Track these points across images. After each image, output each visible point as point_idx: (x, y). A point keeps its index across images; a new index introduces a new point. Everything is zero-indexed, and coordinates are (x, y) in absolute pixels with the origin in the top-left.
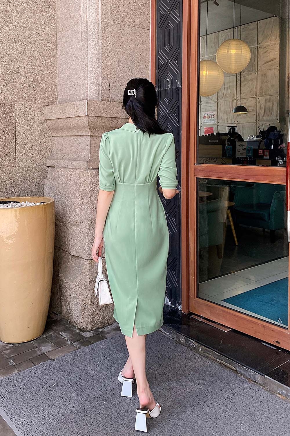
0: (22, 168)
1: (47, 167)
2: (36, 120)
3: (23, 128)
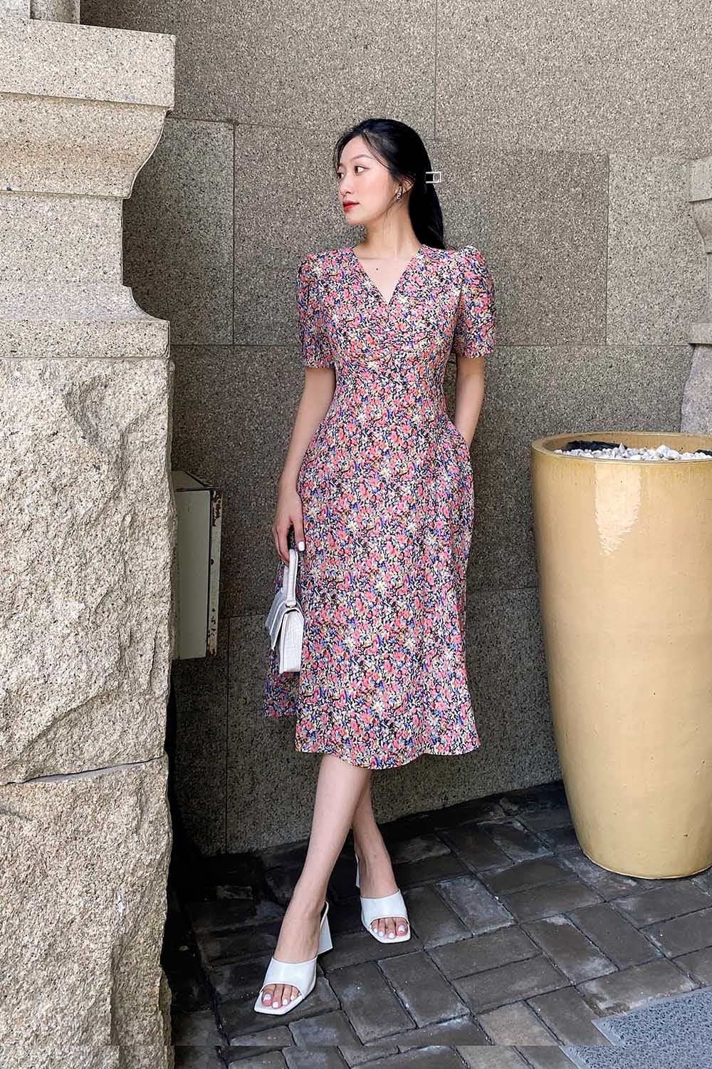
0: (621, 346)
1: (689, 348)
2: (663, 204)
3: (629, 227)
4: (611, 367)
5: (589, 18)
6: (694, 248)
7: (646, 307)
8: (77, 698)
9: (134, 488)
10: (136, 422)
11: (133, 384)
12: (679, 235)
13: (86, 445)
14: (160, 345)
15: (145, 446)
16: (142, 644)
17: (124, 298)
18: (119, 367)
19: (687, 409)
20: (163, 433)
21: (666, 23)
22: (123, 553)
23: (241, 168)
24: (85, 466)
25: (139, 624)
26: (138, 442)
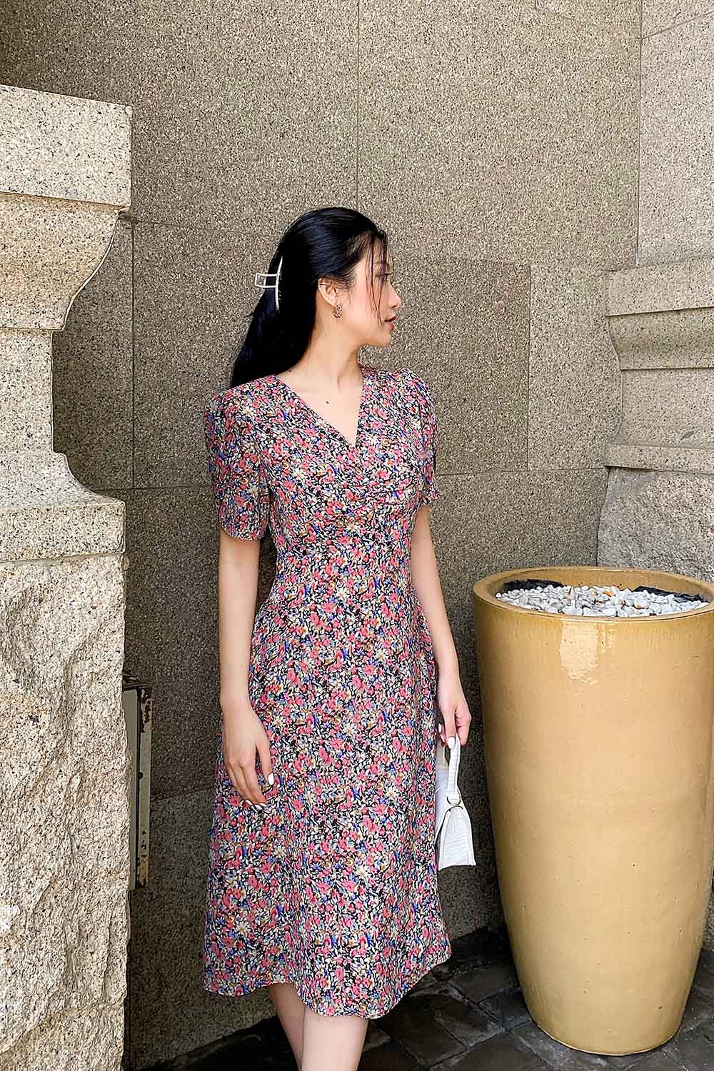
0: (542, 471)
1: (604, 470)
2: (582, 318)
3: (549, 344)
4: (532, 494)
5: (512, 115)
6: (610, 365)
7: (565, 429)
8: (9, 1037)
9: (82, 738)
10: (83, 647)
11: (78, 593)
12: (596, 351)
13: (21, 691)
14: (113, 536)
15: (96, 677)
16: (92, 938)
17: (57, 470)
18: (58, 571)
19: (604, 535)
20: (119, 658)
21: (585, 124)
22: (68, 827)
23: (141, 276)
24: (17, 719)
25: (89, 912)
26: (85, 674)
